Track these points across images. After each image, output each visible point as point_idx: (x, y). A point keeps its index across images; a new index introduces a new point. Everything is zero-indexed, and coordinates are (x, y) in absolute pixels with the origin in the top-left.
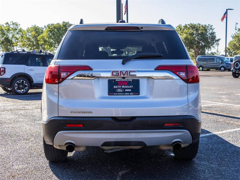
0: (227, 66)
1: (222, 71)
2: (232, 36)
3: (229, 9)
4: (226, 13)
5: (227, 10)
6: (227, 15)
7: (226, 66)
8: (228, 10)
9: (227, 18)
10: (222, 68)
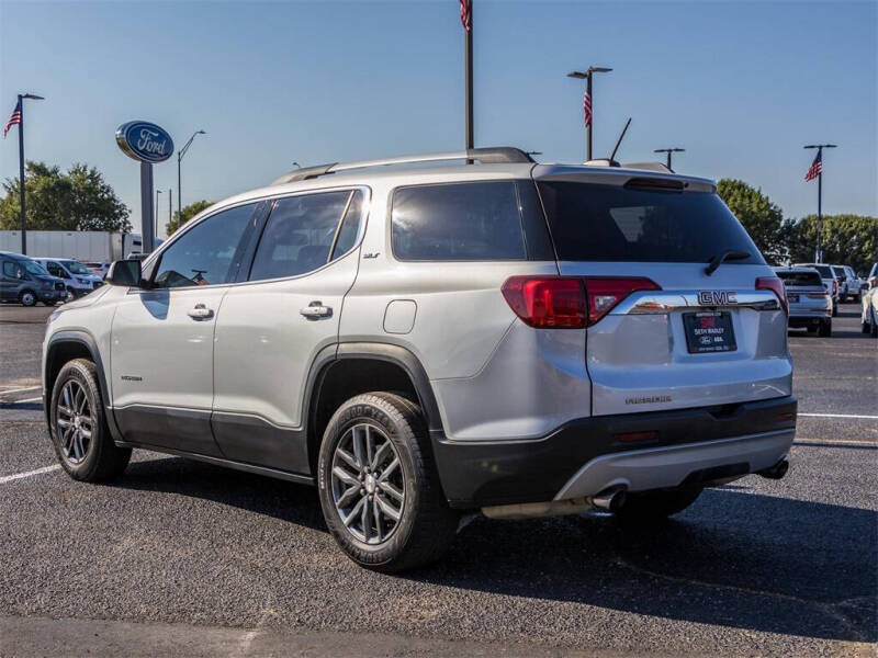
0: (42, 289)
1: (25, 306)
2: (6, 187)
3: (27, 96)
4: (19, 107)
5: (20, 97)
6: (21, 115)
7: (39, 288)
8: (24, 100)
9: (21, 125)
10: (25, 296)
